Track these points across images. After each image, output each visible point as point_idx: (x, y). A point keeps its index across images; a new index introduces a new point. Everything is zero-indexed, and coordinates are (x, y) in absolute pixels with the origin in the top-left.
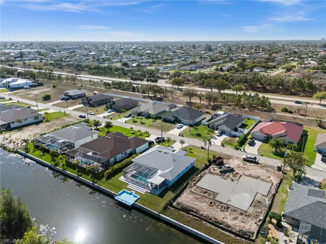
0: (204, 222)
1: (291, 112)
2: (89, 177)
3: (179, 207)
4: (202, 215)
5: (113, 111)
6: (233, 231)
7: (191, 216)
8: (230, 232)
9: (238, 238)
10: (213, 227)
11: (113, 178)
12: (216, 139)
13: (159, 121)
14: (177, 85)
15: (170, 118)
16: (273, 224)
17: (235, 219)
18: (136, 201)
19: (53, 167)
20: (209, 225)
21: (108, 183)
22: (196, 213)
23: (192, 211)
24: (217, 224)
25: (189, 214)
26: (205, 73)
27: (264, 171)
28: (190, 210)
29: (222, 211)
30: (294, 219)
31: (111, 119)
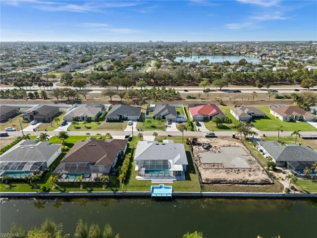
0: (236, 185)
1: (194, 98)
2: (103, 188)
3: (209, 182)
4: (230, 181)
5: (37, 122)
6: (257, 182)
7: (224, 185)
8: (256, 184)
9: (264, 186)
10: (244, 185)
11: (130, 181)
12: (170, 127)
13: (103, 123)
14: (78, 87)
15: (115, 118)
16: (271, 170)
17: (250, 175)
18: (173, 191)
19: (41, 195)
20: (241, 185)
21: (129, 186)
22: (225, 181)
23: (222, 181)
24: (245, 182)
25: (221, 184)
26: (87, 73)
27: (227, 141)
28: (220, 181)
29: (238, 173)
30: (281, 162)
31: (46, 130)
